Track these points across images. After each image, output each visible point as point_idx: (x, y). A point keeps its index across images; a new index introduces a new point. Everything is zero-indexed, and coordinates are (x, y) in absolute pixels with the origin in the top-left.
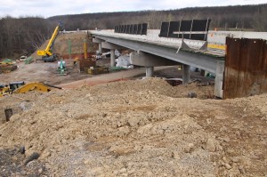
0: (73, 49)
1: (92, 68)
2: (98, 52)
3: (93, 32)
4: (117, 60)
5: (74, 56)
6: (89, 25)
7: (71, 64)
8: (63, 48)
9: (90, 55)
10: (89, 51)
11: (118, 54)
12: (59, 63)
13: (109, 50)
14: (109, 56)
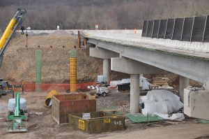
0: (45, 69)
1: (87, 116)
2: (100, 78)
3: (90, 34)
4: (144, 98)
5: (46, 86)
6: (81, 20)
7: (40, 104)
8: (23, 67)
9: (83, 84)
10: (82, 75)
11: (145, 84)
12: (12, 101)
13: (127, 76)
14: (125, 88)
